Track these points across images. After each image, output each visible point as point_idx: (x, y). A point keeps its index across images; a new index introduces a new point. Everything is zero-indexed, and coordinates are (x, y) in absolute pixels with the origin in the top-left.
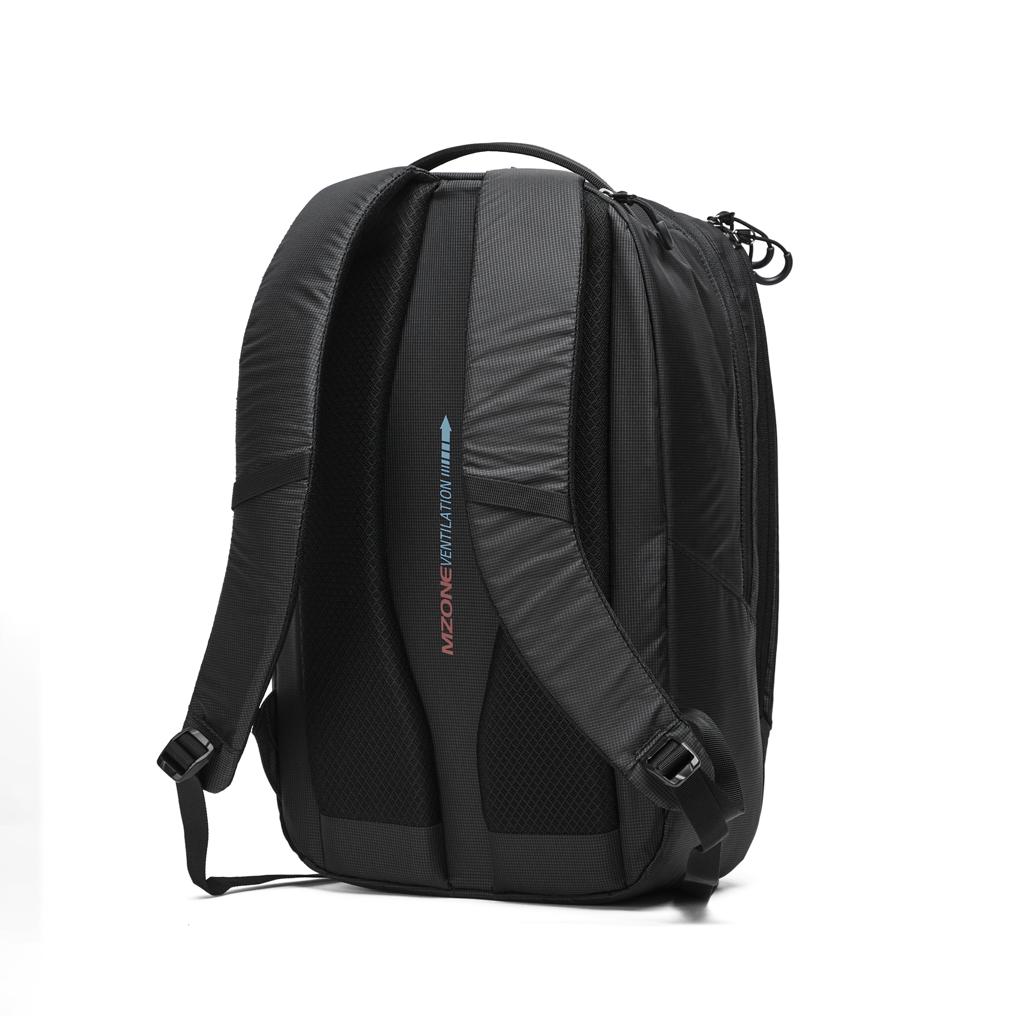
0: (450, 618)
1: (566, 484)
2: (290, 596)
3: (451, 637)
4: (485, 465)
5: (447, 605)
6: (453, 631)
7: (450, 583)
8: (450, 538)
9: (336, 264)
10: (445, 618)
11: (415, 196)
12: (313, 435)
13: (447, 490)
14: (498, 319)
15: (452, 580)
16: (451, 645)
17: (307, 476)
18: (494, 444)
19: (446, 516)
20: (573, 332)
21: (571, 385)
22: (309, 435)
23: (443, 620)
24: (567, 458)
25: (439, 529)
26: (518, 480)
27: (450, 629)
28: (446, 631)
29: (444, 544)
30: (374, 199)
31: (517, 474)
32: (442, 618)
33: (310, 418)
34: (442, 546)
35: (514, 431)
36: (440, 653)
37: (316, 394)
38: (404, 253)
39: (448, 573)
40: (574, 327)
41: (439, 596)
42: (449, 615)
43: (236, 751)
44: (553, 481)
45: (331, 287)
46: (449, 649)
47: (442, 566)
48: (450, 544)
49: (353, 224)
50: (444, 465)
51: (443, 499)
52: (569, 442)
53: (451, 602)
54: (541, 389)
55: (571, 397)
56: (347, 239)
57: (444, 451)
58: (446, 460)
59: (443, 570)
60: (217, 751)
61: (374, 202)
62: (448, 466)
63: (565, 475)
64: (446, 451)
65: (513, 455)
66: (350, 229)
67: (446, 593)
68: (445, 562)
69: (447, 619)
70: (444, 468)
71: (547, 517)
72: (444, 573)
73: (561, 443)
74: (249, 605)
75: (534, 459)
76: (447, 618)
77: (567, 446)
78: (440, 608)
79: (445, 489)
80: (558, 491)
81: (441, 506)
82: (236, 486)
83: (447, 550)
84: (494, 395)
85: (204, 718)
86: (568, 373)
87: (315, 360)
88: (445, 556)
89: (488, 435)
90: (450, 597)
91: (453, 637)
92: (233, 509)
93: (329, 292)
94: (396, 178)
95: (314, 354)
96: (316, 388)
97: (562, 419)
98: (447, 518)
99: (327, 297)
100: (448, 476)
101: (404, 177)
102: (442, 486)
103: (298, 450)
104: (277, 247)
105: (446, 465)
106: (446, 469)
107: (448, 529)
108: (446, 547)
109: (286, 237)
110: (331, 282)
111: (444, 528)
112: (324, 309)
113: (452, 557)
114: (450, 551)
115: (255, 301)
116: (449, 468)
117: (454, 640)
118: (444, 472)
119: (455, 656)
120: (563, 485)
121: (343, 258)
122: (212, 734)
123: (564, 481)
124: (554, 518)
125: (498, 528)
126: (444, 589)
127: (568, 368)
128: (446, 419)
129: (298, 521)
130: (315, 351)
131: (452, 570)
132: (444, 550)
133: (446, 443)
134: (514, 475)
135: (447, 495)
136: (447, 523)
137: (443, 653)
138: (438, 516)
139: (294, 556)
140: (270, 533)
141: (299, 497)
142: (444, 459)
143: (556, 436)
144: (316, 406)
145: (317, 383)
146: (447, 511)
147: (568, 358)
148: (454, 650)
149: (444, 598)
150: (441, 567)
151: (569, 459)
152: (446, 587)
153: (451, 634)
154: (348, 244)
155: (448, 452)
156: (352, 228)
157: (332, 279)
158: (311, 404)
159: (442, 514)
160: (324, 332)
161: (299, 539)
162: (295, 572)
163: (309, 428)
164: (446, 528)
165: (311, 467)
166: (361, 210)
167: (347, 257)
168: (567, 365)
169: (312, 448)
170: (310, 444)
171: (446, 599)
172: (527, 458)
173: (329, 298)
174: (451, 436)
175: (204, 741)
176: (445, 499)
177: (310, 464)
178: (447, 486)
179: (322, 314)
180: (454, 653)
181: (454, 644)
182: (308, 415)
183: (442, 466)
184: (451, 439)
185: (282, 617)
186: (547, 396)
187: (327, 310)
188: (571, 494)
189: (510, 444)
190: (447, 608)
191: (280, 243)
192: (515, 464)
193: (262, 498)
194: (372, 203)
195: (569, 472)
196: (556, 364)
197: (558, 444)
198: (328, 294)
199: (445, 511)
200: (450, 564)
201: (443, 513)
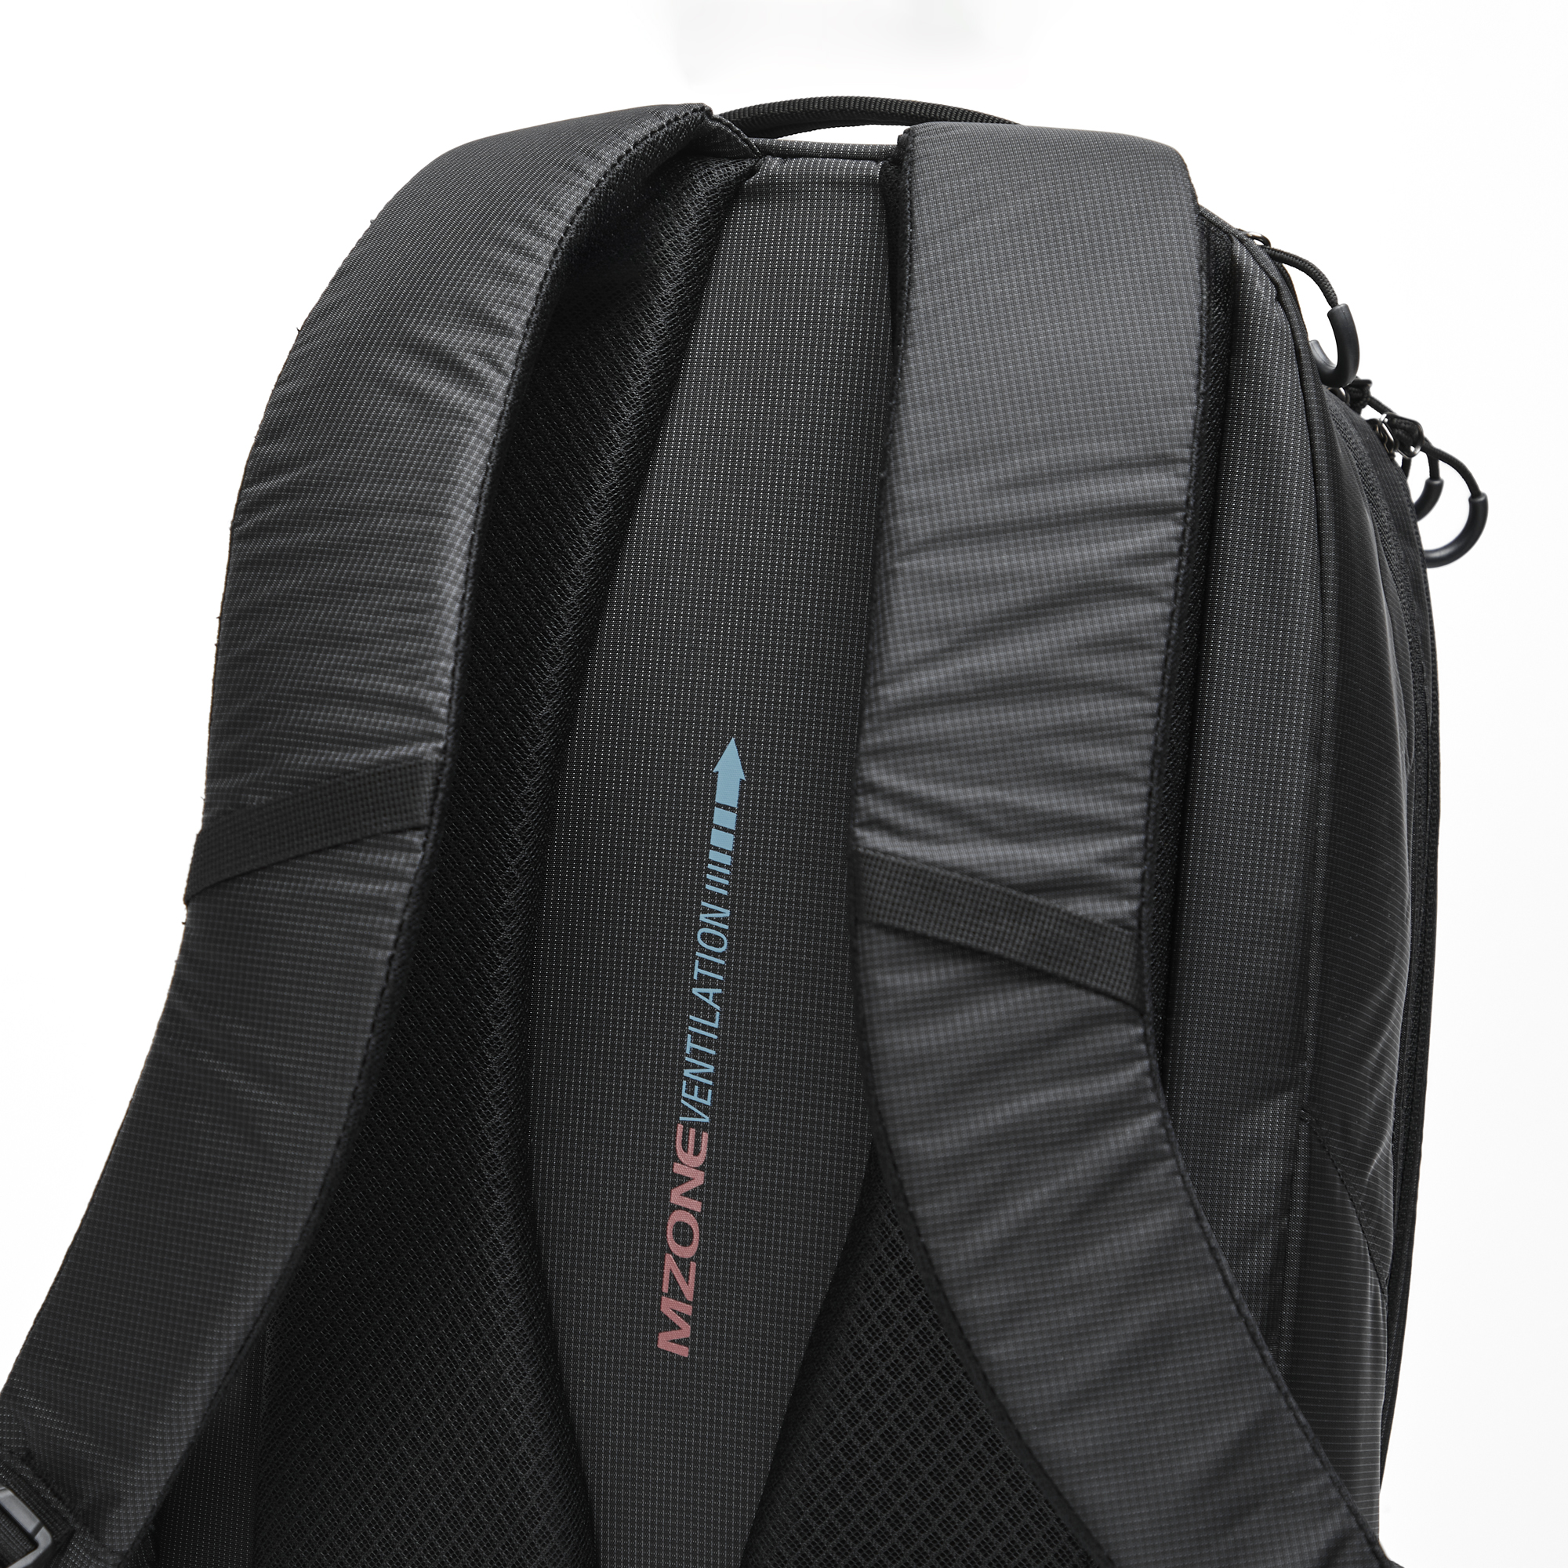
0: (690, 1260)
1: (1135, 906)
2: (338, 1143)
3: (688, 1310)
4: (917, 831)
5: (686, 1225)
6: (695, 1294)
7: (701, 1168)
8: (713, 1052)
9: (524, 295)
10: (676, 1258)
11: (700, 184)
12: (448, 715)
13: (717, 929)
14: (976, 457)
15: (708, 1161)
16: (685, 1331)
17: (425, 820)
18: (944, 777)
19: (707, 995)
20: (1180, 510)
21: (1168, 645)
22: (438, 713)
23: (670, 1263)
24: (1142, 837)
25: (684, 1026)
26: (1009, 879)
27: (688, 1290)
28: (676, 1293)
29: (695, 1066)
30: (620, 159)
31: (1006, 863)
32: (669, 1258)
33: (444, 670)
34: (687, 1073)
35: (1004, 750)
36: (651, 1349)
37: (462, 610)
38: (659, 320)
39: (698, 1144)
40: (1184, 498)
41: (667, 1200)
42: (688, 1252)
43: (113, 1553)
44: (1100, 892)
45: (511, 348)
46: (679, 1342)
47: (684, 1123)
48: (711, 1069)
49: (568, 208)
50: (715, 863)
51: (702, 950)
52: (1150, 794)
53: (699, 1219)
54: (1087, 646)
55: (1163, 678)
56: (553, 239)
57: (718, 827)
58: (722, 851)
59: (685, 1135)
60: (58, 1549)
61: (619, 167)
62: (728, 867)
63: (1135, 881)
64: (725, 830)
65: (997, 812)
66: (561, 217)
67: (686, 1194)
68: (692, 1114)
69: (683, 1264)
70: (714, 873)
71: (1079, 986)
72: (685, 1144)
73: (1131, 796)
74: (209, 1159)
75: (1054, 829)
76: (683, 1260)
77: (1145, 805)
78: (665, 1233)
79: (711, 927)
80: (1115, 921)
81: (697, 970)
82: (202, 838)
83: (701, 1084)
84: (956, 649)
85: (28, 1458)
86: (1163, 615)
87: (463, 522)
88: (695, 1098)
89: (930, 752)
90: (696, 1206)
91: (694, 1311)
92: (187, 900)
93: (505, 359)
94: (669, 123)
95: (462, 507)
96: (464, 596)
97: (1138, 732)
98: (710, 1001)
99: (499, 371)
100: (725, 892)
101: (686, 125)
102: (703, 917)
103: (403, 751)
104: (339, 264)
105: (722, 865)
106: (721, 875)
107: (711, 1029)
108: (701, 1075)
109: (361, 243)
110: (510, 336)
111: (697, 1025)
112: (492, 401)
113: (713, 1103)
114: (708, 1086)
115: (277, 385)
116: (727, 872)
117: (694, 1319)
118: (713, 883)
119: (692, 1361)
120: (1128, 907)
121: (541, 284)
122: (48, 1503)
123: (1130, 898)
124: (1098, 992)
125: (943, 1001)
126: (680, 1183)
127: (1161, 600)
128: (732, 748)
129: (387, 940)
130: (464, 501)
131: (710, 1137)
132: (692, 1084)
133: (726, 807)
134: (998, 864)
135: (718, 942)
136: (709, 1013)
137: (658, 1350)
138: (685, 993)
139: (364, 1032)
140: (301, 968)
141: (398, 877)
142: (716, 849)
143: (1118, 774)
144: (462, 642)
145: (466, 583)
146: (713, 983)
147: (1163, 573)
148: (693, 1345)
149: (679, 1208)
150: (680, 1127)
151: (1146, 840)
152: (689, 1179)
153: (688, 1302)
154: (555, 253)
155: (730, 831)
156: (567, 217)
157: (512, 329)
158: (450, 634)
159: (695, 991)
160: (489, 457)
161: (384, 989)
162: (360, 1077)
163: (440, 694)
164: (704, 1027)
165: (435, 798)
166: (587, 178)
167: (552, 281)
168: (1159, 592)
169: (445, 747)
170: (439, 737)
171: (685, 1209)
172: (1036, 823)
173: (505, 374)
174: (741, 791)
175: (28, 1521)
176: (709, 953)
177: (436, 791)
178: (718, 920)
179: (485, 411)
180: (692, 1353)
181: (693, 1329)
182: (440, 660)
183: (710, 866)
184: (740, 799)
185: (305, 1198)
186: (1100, 666)
187: (498, 403)
188: (1144, 934)
189: (991, 783)
190: (685, 1235)
191: (346, 255)
192: (1001, 836)
193: (285, 872)
194: (614, 166)
195: (1143, 874)
196: (1132, 588)
197: (1122, 797)
198: (501, 366)
199: (704, 982)
200: (707, 1119)
201: (699, 986)
